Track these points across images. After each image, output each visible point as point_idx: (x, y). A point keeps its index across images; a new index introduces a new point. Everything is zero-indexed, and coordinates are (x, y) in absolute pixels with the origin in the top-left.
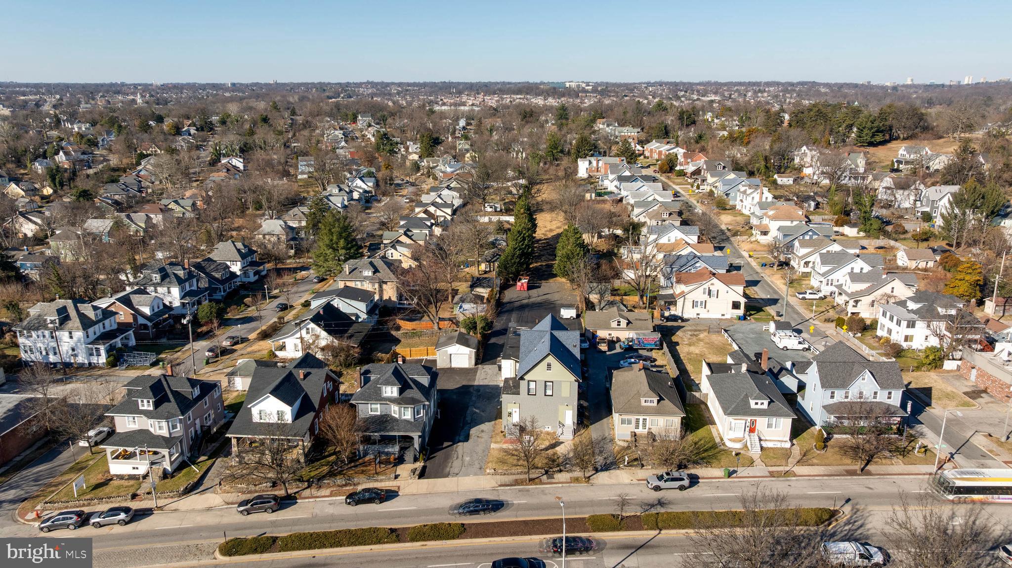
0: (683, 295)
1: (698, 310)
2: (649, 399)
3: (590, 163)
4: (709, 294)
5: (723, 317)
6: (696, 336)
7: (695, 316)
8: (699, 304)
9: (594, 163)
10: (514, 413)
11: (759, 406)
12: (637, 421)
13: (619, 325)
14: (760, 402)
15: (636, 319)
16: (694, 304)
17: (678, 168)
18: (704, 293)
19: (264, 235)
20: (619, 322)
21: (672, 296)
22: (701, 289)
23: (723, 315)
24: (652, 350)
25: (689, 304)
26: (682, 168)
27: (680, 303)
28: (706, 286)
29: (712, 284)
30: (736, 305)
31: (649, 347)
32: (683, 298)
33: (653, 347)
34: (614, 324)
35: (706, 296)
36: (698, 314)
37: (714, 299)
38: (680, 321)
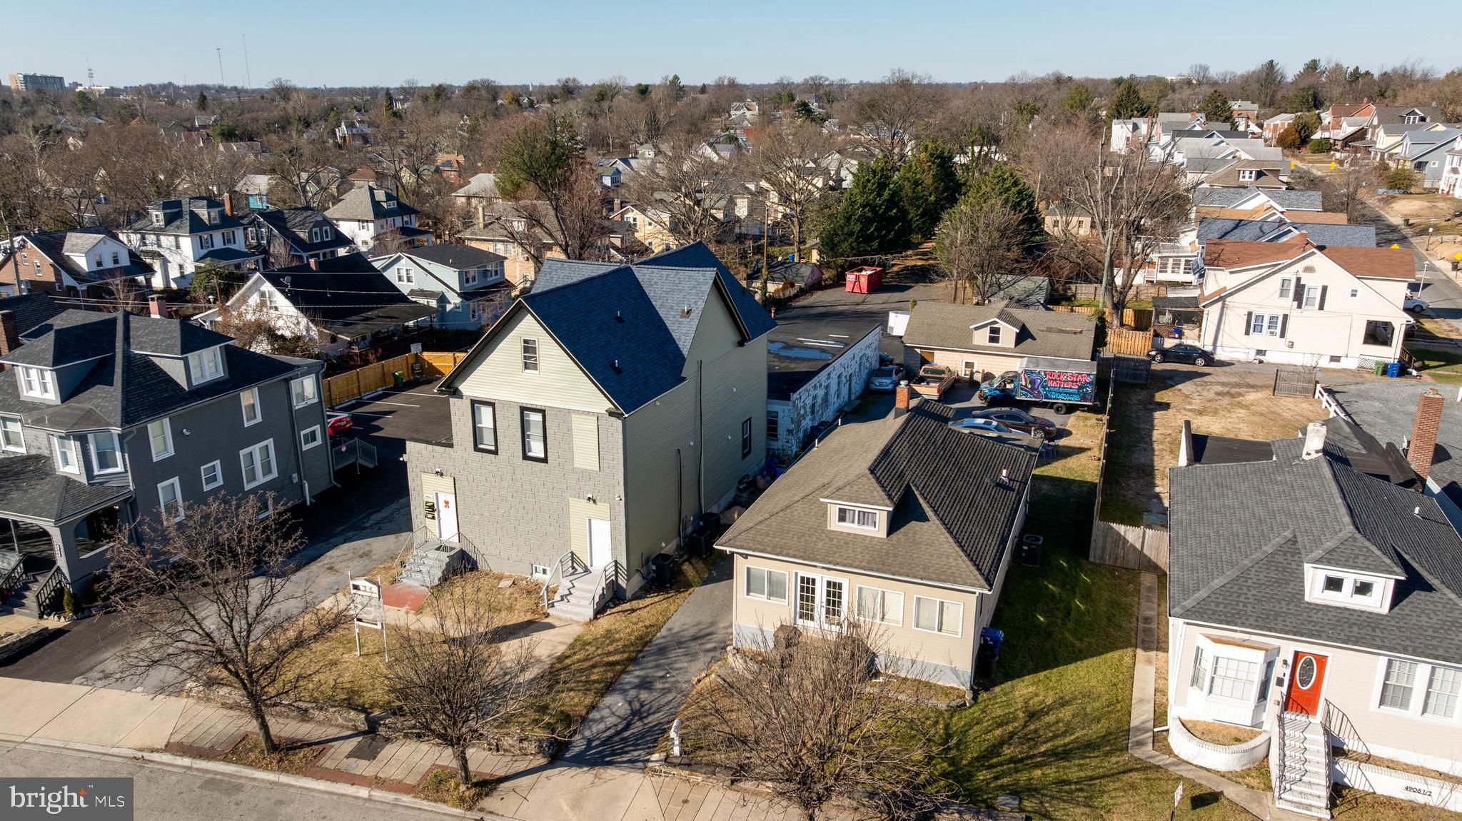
0: (1221, 298)
1: (1260, 340)
2: (858, 507)
3: (1136, 127)
4: (1298, 297)
5: (1334, 365)
6: (1233, 396)
7: (1252, 356)
8: (1266, 323)
9: (1144, 128)
10: (442, 505)
11: (1345, 598)
12: (807, 586)
13: (994, 339)
14: (1350, 578)
15: (1049, 330)
16: (1252, 324)
17: (1317, 136)
18: (1283, 293)
19: (469, 198)
20: (995, 331)
21: (1195, 301)
22: (1276, 281)
23: (1335, 359)
24: (1071, 409)
25: (1236, 322)
26: (1326, 135)
27: (1211, 315)
28: (1289, 274)
29: (1309, 269)
30: (1377, 333)
31: (1062, 400)
32: (1220, 304)
33: (1075, 400)
34: (981, 337)
35: (1288, 303)
36: (1260, 352)
37: (1310, 311)
38: (1200, 362)
